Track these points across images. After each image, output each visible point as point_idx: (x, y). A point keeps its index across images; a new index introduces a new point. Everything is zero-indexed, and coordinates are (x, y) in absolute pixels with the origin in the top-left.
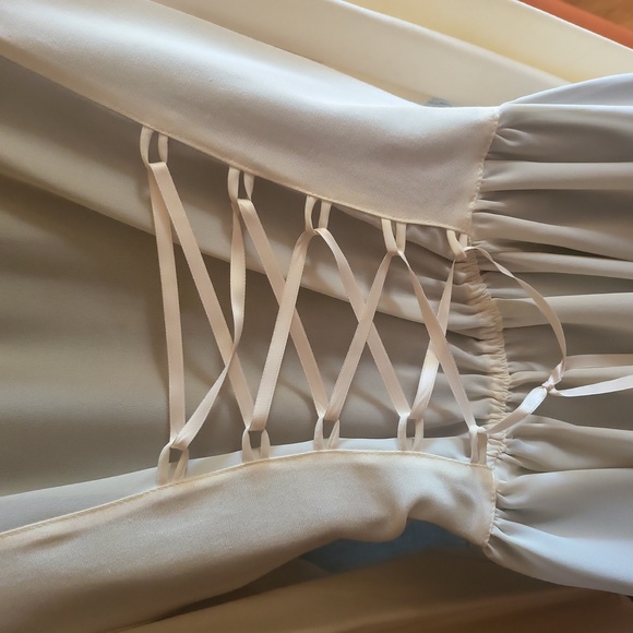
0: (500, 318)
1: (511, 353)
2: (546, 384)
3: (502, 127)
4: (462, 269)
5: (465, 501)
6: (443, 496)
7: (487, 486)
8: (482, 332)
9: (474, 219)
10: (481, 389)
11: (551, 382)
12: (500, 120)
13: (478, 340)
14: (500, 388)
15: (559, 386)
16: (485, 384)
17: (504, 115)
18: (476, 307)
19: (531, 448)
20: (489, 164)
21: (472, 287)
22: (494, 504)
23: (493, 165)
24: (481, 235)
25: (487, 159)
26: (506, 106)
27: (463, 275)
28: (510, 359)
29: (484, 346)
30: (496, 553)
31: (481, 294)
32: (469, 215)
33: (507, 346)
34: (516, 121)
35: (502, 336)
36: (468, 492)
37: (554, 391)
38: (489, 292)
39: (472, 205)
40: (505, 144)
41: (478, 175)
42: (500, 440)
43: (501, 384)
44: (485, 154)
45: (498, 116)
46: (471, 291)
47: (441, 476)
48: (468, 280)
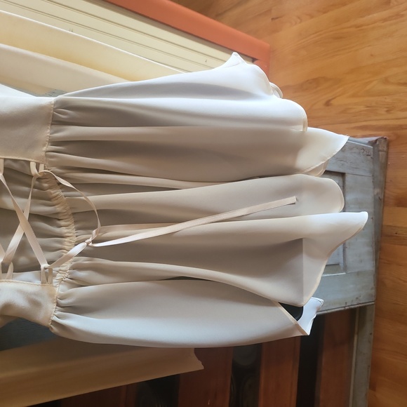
0: (68, 207)
1: (77, 226)
2: (87, 241)
3: (57, 108)
4: (46, 183)
5: (36, 304)
6: (21, 302)
7: (51, 295)
8: (60, 215)
9: (46, 156)
10: (59, 245)
11: (90, 240)
12: (54, 104)
13: (59, 220)
14: (70, 244)
15: (94, 242)
16: (60, 242)
17: (57, 102)
18: (55, 202)
19: (82, 274)
20: (53, 126)
21: (52, 192)
22: (55, 304)
23: (56, 128)
24: (52, 164)
25: (52, 124)
26: (60, 97)
27: (46, 185)
28: (78, 229)
29: (62, 223)
30: (55, 329)
31: (58, 195)
32: (43, 154)
33: (75, 222)
34: (64, 105)
35: (72, 217)
36: (39, 299)
37: (91, 244)
38: (63, 194)
39: (45, 149)
40: (60, 117)
41: (47, 133)
42: (65, 271)
43: (70, 242)
44: (50, 122)
45: (53, 102)
46: (51, 194)
47: (20, 292)
48: (50, 188)
